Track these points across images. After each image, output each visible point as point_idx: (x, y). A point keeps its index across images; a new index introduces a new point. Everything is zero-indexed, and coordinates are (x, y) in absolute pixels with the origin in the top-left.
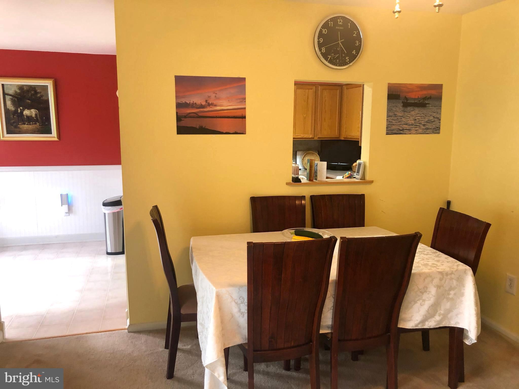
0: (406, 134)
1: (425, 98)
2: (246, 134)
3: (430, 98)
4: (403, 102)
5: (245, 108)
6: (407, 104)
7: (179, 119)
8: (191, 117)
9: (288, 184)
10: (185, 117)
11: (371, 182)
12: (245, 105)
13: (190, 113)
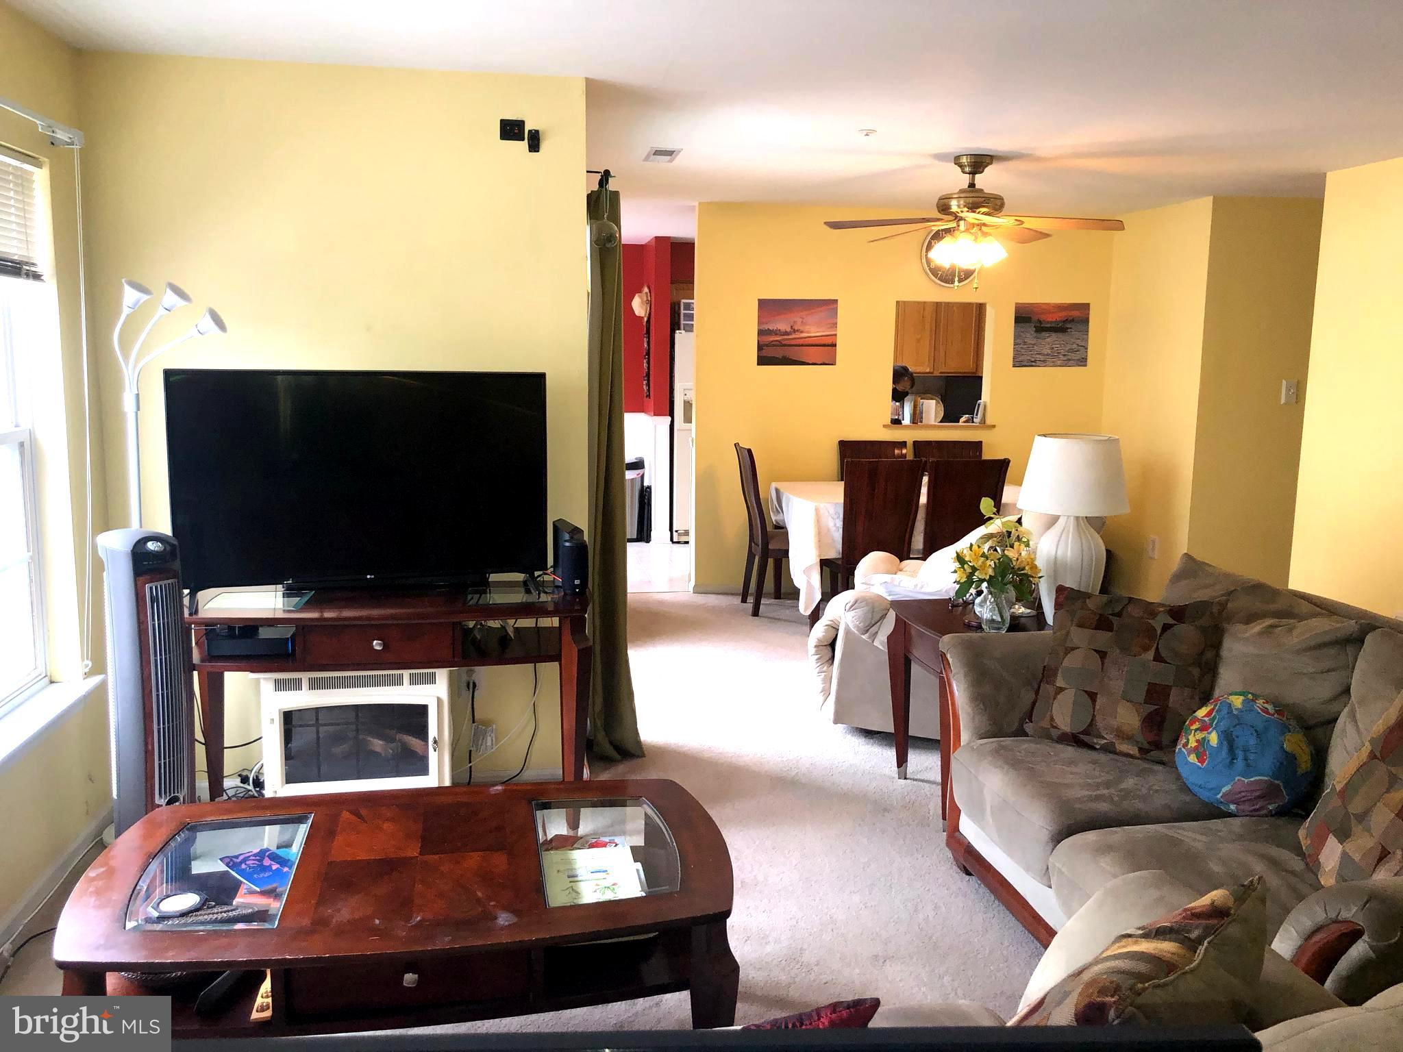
0: (1039, 366)
1: (1066, 321)
2: (835, 365)
3: (1073, 321)
4: (1035, 327)
5: (836, 335)
6: (1041, 329)
7: (760, 348)
8: (774, 345)
9: (885, 426)
10: (767, 345)
11: (994, 426)
12: (836, 331)
13: (772, 341)
